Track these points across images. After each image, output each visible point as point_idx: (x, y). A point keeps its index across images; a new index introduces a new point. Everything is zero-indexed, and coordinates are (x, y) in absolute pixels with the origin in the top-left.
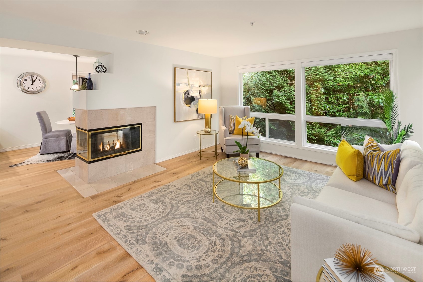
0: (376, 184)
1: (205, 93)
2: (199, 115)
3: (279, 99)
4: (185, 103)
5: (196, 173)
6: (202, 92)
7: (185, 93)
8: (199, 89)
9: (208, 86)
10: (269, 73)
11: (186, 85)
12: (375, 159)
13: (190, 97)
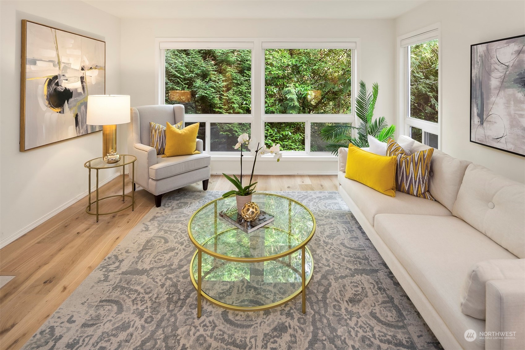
0: (415, 196)
1: (94, 83)
2: (81, 128)
3: (206, 92)
4: (49, 104)
5: (109, 258)
6: (88, 80)
7: (50, 82)
8: (81, 73)
9: (99, 69)
10: (186, 52)
11: (52, 64)
12: (410, 164)
13: (62, 91)
